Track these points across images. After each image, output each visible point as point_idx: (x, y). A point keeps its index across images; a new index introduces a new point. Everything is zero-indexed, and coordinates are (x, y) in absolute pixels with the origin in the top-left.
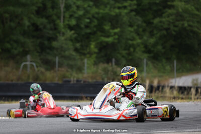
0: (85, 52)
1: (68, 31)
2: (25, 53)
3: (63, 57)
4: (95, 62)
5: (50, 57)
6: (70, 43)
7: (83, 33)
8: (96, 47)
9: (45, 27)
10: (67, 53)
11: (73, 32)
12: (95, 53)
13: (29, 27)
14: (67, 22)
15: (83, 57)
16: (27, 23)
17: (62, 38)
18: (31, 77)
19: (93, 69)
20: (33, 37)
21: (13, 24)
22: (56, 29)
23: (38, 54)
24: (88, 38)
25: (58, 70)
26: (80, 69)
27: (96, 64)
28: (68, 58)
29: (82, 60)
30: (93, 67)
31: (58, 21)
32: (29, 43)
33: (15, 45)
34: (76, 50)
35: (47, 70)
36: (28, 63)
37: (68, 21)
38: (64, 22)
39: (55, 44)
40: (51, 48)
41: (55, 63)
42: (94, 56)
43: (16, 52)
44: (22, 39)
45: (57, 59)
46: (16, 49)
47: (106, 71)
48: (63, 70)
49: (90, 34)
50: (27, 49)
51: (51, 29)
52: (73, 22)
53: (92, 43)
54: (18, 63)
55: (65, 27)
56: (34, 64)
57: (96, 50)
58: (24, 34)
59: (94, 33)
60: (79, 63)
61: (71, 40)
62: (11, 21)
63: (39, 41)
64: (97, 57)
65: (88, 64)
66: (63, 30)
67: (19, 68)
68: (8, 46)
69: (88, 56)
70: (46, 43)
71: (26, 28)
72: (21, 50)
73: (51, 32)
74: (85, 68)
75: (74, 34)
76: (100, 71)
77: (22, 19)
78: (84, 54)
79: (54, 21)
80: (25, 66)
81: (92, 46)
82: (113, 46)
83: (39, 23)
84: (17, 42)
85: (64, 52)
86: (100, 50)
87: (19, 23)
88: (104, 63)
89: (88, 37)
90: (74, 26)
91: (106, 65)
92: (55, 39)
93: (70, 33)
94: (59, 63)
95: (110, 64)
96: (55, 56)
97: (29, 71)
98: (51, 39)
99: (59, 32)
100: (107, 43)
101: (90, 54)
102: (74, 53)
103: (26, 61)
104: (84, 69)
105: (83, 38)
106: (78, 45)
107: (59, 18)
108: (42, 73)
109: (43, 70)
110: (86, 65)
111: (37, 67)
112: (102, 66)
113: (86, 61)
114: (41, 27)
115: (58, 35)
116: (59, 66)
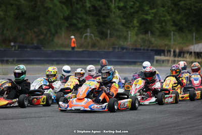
0: (130, 26)
1: (118, 10)
2: (87, 26)
3: (114, 29)
4: (136, 33)
5: (104, 30)
6: (119, 20)
7: (128, 12)
8: (138, 22)
9: (101, 8)
10: (116, 27)
11: (120, 11)
12: (137, 26)
13: (89, 8)
14: (117, 4)
15: (128, 29)
16: (88, 5)
17: (112, 15)
18: (90, 44)
19: (135, 38)
20: (93, 15)
21: (78, 6)
22: (109, 9)
23: (96, 27)
24: (132, 16)
25: (110, 40)
26: (126, 38)
27: (137, 35)
28: (117, 30)
29: (127, 31)
30: (135, 36)
31: (110, 4)
32: (90, 19)
33: (80, 21)
34: (123, 24)
35: (101, 39)
36: (88, 34)
37: (118, 3)
38: (115, 4)
39: (108, 20)
40: (105, 23)
41: (107, 33)
42: (136, 28)
43: (80, 25)
44: (85, 16)
45: (109, 32)
46: (80, 23)
47: (144, 41)
48: (113, 40)
49: (134, 12)
50: (88, 24)
51: (106, 9)
52: (122, 4)
53: (134, 19)
54: (82, 34)
55: (115, 8)
56: (93, 35)
57: (138, 25)
58: (86, 13)
59: (137, 12)
60: (125, 34)
61: (120, 17)
62: (77, 4)
63: (96, 18)
64: (138, 30)
65: (131, 34)
66: (114, 10)
67: (82, 37)
68: (75, 21)
69: (132, 28)
70: (102, 19)
71: (88, 9)
72: (84, 24)
73: (105, 11)
74: (129, 37)
75: (121, 13)
76: (139, 40)
77: (85, 2)
78: (129, 27)
79: (107, 3)
80: (86, 36)
81: (135, 22)
82: (151, 22)
83: (97, 5)
84: (81, 19)
85: (115, 26)
86: (141, 24)
87: (83, 5)
88: (142, 34)
90: (123, 7)
91: (144, 36)
92: (108, 16)
93: (118, 12)
94: (110, 34)
95: (147, 35)
96: (108, 28)
97: (89, 40)
98: (105, 17)
99: (111, 12)
100: (147, 19)
101: (133, 27)
102: (121, 27)
103: (87, 33)
104: (128, 39)
105: (128, 17)
106: (124, 21)
107: (111, 0)
108: (98, 41)
109: (99, 39)
110: (129, 35)
111: (94, 36)
112: (141, 36)
113: (129, 32)
114: (99, 8)
115: (110, 14)
116: (110, 37)
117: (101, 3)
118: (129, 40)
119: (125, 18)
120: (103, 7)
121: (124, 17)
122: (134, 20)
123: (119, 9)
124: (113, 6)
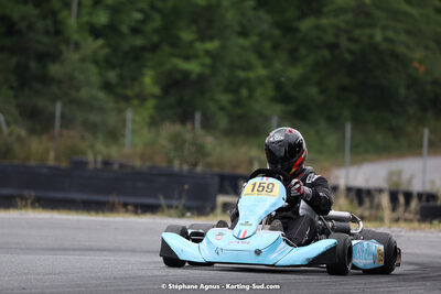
0: (129, 93)
1: (90, 40)
3: (73, 102)
4: (152, 117)
5: (41, 102)
6: (92, 69)
7: (125, 46)
8: (156, 82)
9: (30, 27)
10: (84, 94)
11: (100, 42)
12: (153, 96)
14: (85, 18)
15: (122, 105)
17: (72, 56)
19: (147, 135)
22: (58, 32)
23: (11, 93)
25: (61, 135)
26: (114, 136)
27: (154, 123)
28: (87, 105)
29: (120, 111)
31: (63, 14)
34: (107, 86)
35: (32, 132)
37: (91, 14)
38: (79, 16)
39: (54, 69)
40: (45, 79)
41: (52, 116)
42: (151, 103)
45: (58, 108)
47: (178, 142)
48: (73, 137)
49: (143, 49)
51: (47, 33)
52: (102, 18)
53: (145, 71)
55: (80, 29)
57: (156, 90)
59: (155, 47)
60: (112, 120)
61: (96, 62)
63: (14, 60)
64: (157, 108)
65: (134, 121)
66: (76, 37)
69: (136, 102)
70: (33, 65)
73: (46, 39)
74: (128, 132)
75: (102, 47)
76: (164, 141)
78: (127, 99)
79: (54, 13)
81: (147, 80)
82: (200, 84)
83: (15, 17)
85: (78, 90)
86: (166, 90)
88: (173, 122)
89: (137, 57)
90: (105, 27)
91: (177, 128)
92: (54, 56)
93: (93, 45)
94: (62, 116)
95: (189, 126)
96: (55, 99)
98: (45, 57)
99: (67, 41)
100: (186, 74)
101: (142, 98)
102: (101, 95)
104: (124, 136)
105: (124, 62)
106: (112, 75)
107: (67, 5)
108: (19, 139)
109: (23, 133)
110: (129, 126)
111: (8, 124)
112: (170, 129)
113: (129, 114)
114: (23, 25)
115: (64, 48)
116: (62, 126)
117: (30, 10)
118: (128, 139)
119: (113, 67)
120: (40, 25)
121: (108, 63)
122: (143, 75)
123: (96, 32)
124: (72, 21)
